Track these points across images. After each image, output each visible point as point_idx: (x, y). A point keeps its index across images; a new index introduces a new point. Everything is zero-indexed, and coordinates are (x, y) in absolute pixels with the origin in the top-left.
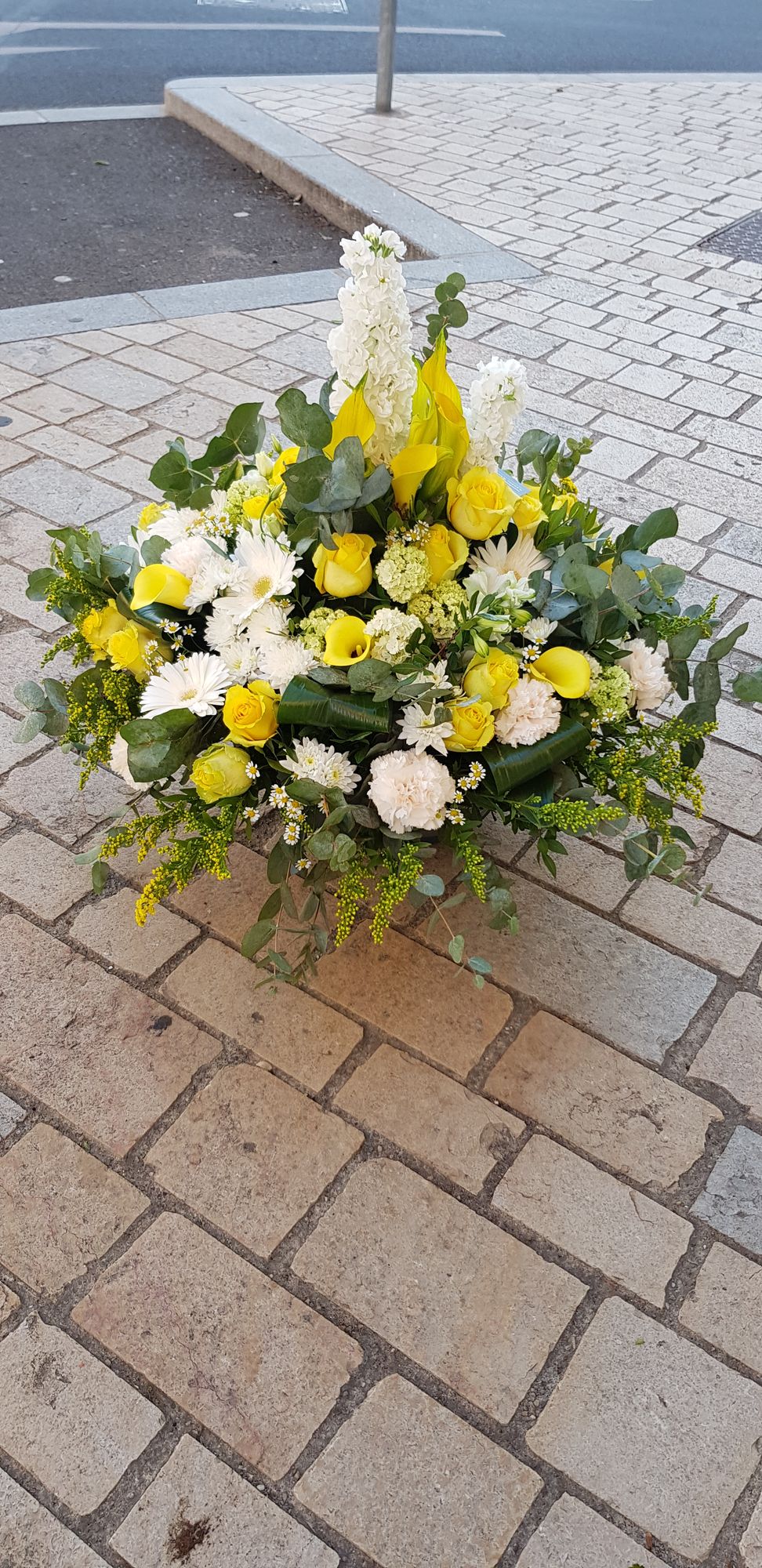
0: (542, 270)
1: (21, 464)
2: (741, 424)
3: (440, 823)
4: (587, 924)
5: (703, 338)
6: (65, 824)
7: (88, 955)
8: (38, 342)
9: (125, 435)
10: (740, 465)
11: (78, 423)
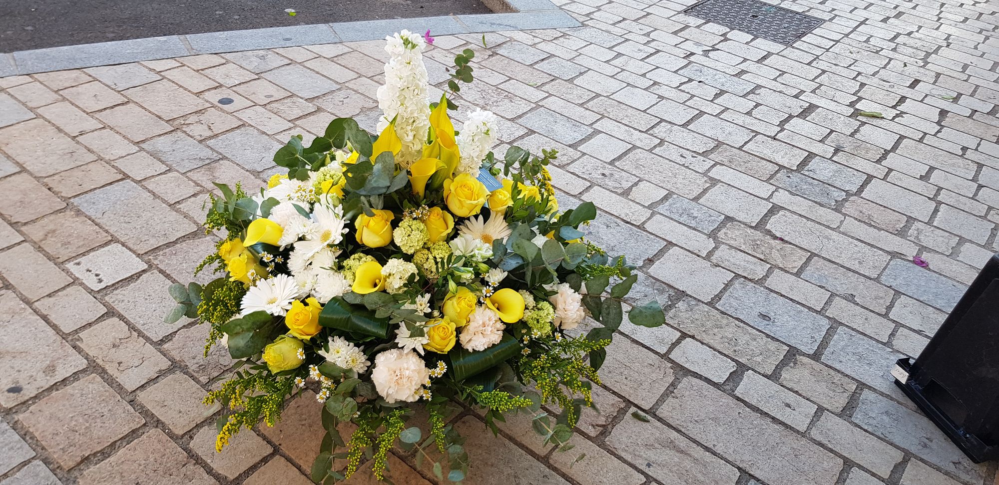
0: (582, 23)
1: (233, 129)
2: (690, 130)
3: (417, 398)
4: (526, 464)
5: (676, 72)
6: (204, 370)
7: (199, 461)
8: (261, 52)
9: (301, 114)
10: (684, 157)
11: (274, 105)
